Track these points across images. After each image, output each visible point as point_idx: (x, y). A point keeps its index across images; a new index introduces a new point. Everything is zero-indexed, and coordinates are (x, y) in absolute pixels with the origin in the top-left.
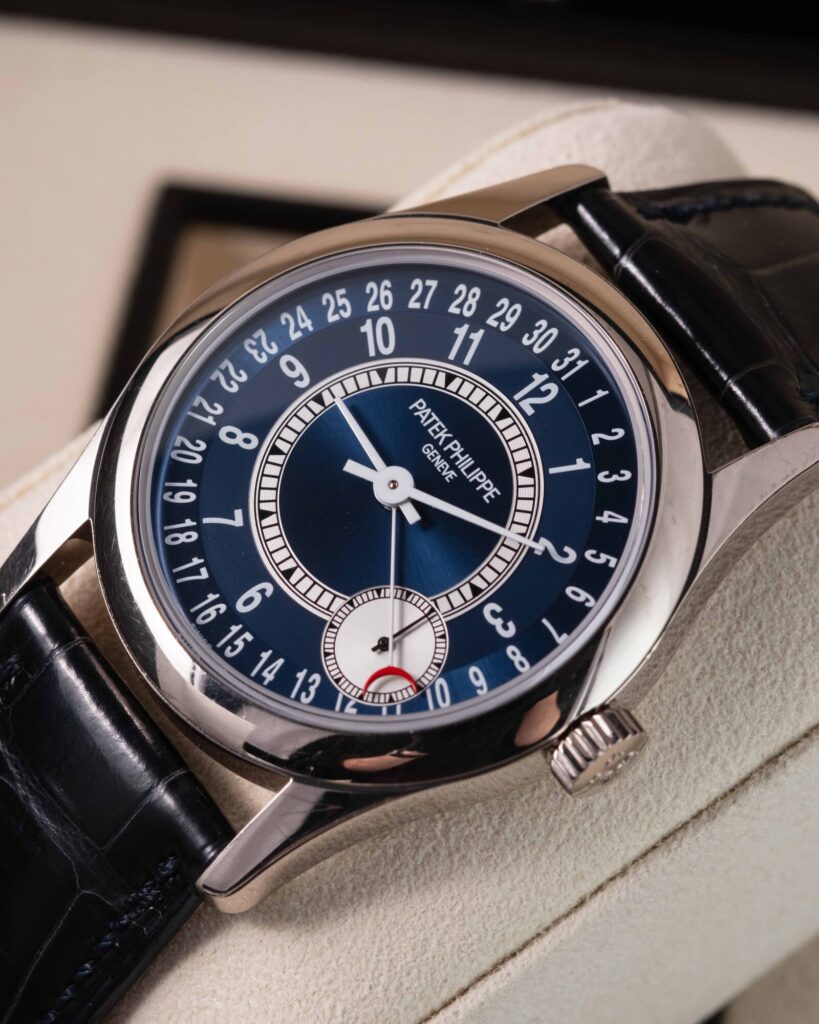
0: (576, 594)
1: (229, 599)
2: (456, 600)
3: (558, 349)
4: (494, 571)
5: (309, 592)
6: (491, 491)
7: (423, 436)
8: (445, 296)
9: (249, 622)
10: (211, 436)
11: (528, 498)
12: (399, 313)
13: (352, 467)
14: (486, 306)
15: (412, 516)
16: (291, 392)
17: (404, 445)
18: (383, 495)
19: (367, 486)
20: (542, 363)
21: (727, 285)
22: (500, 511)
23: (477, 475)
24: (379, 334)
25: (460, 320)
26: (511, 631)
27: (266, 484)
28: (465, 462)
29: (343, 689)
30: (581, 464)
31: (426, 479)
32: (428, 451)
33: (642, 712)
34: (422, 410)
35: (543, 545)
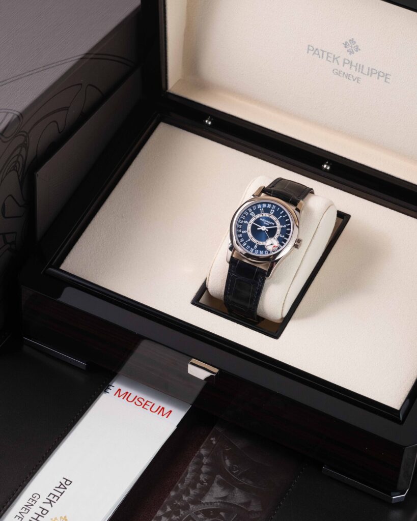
0: (289, 229)
1: (253, 248)
2: (276, 236)
3: (272, 206)
4: (279, 231)
5: (261, 243)
6: (273, 224)
7: (263, 222)
8: (257, 207)
9: (257, 249)
10: (241, 233)
11: (278, 223)
12: (253, 211)
13: (258, 229)
14: (262, 206)
15: (267, 230)
16: (247, 225)
17: (261, 224)
18: (263, 230)
19: (261, 230)
20: (271, 209)
21: (283, 191)
22: (275, 225)
23: (271, 223)
24: (252, 214)
25: (260, 209)
26: (284, 236)
27: (250, 235)
28: (269, 222)
29: (270, 251)
30: (281, 217)
31: (266, 226)
32: (265, 223)
33: (300, 238)
34: (261, 219)
35: (282, 226)
